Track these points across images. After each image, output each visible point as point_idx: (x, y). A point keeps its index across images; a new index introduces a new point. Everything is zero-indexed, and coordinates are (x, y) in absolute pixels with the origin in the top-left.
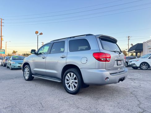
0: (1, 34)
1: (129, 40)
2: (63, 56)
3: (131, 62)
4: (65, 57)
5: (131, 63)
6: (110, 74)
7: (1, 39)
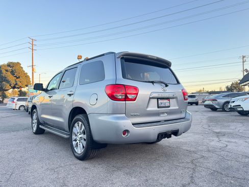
0: (33, 63)
1: (243, 62)
2: (70, 92)
3: (233, 102)
4: (73, 94)
5: (233, 104)
6: (133, 124)
7: (33, 70)
